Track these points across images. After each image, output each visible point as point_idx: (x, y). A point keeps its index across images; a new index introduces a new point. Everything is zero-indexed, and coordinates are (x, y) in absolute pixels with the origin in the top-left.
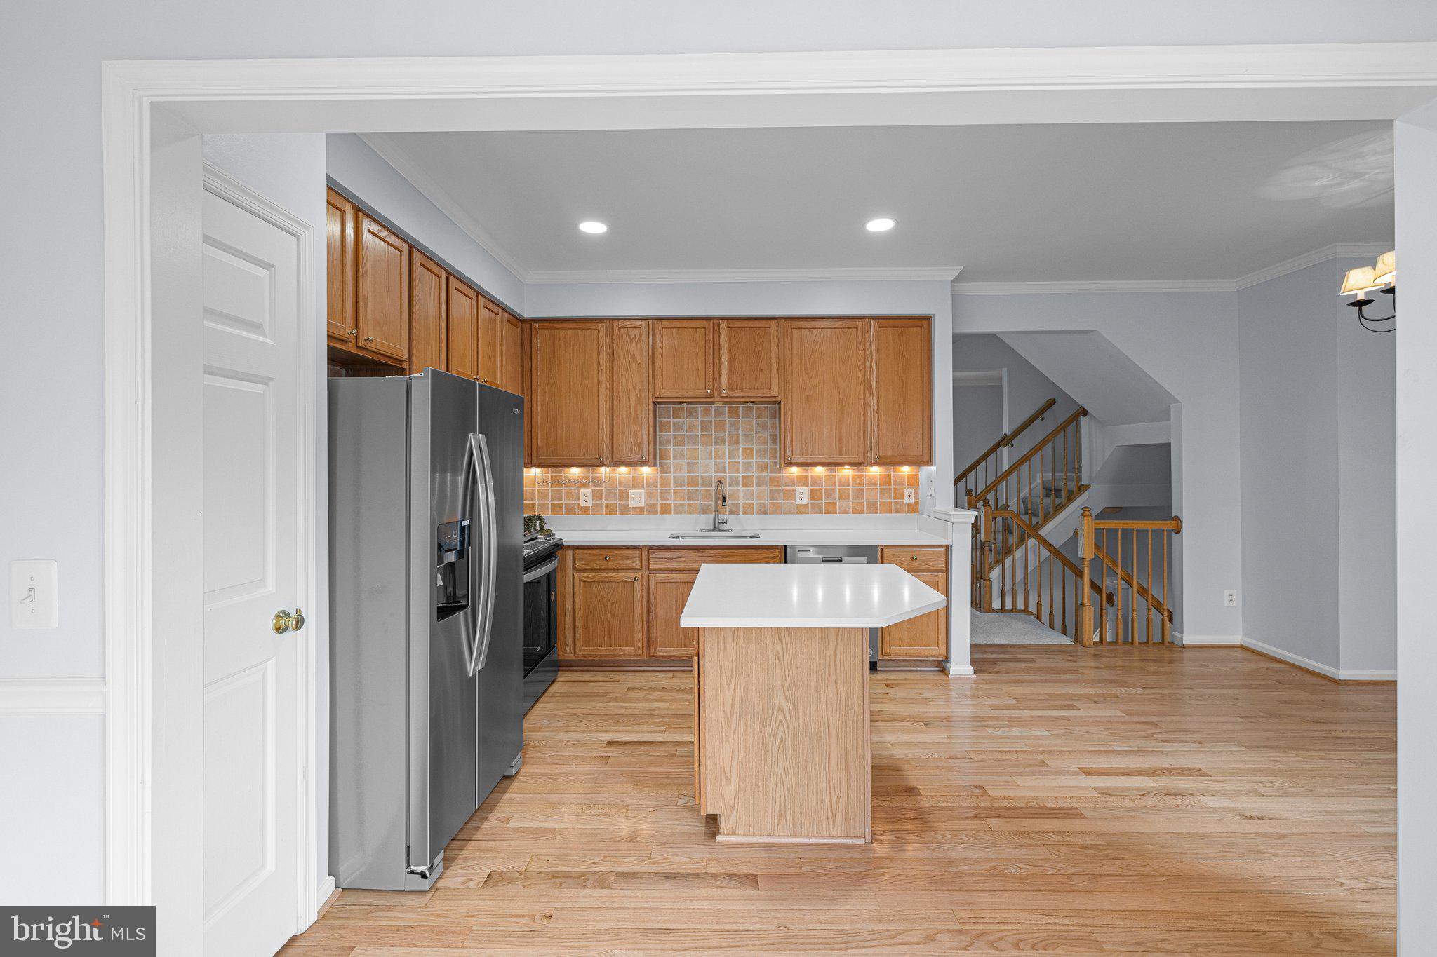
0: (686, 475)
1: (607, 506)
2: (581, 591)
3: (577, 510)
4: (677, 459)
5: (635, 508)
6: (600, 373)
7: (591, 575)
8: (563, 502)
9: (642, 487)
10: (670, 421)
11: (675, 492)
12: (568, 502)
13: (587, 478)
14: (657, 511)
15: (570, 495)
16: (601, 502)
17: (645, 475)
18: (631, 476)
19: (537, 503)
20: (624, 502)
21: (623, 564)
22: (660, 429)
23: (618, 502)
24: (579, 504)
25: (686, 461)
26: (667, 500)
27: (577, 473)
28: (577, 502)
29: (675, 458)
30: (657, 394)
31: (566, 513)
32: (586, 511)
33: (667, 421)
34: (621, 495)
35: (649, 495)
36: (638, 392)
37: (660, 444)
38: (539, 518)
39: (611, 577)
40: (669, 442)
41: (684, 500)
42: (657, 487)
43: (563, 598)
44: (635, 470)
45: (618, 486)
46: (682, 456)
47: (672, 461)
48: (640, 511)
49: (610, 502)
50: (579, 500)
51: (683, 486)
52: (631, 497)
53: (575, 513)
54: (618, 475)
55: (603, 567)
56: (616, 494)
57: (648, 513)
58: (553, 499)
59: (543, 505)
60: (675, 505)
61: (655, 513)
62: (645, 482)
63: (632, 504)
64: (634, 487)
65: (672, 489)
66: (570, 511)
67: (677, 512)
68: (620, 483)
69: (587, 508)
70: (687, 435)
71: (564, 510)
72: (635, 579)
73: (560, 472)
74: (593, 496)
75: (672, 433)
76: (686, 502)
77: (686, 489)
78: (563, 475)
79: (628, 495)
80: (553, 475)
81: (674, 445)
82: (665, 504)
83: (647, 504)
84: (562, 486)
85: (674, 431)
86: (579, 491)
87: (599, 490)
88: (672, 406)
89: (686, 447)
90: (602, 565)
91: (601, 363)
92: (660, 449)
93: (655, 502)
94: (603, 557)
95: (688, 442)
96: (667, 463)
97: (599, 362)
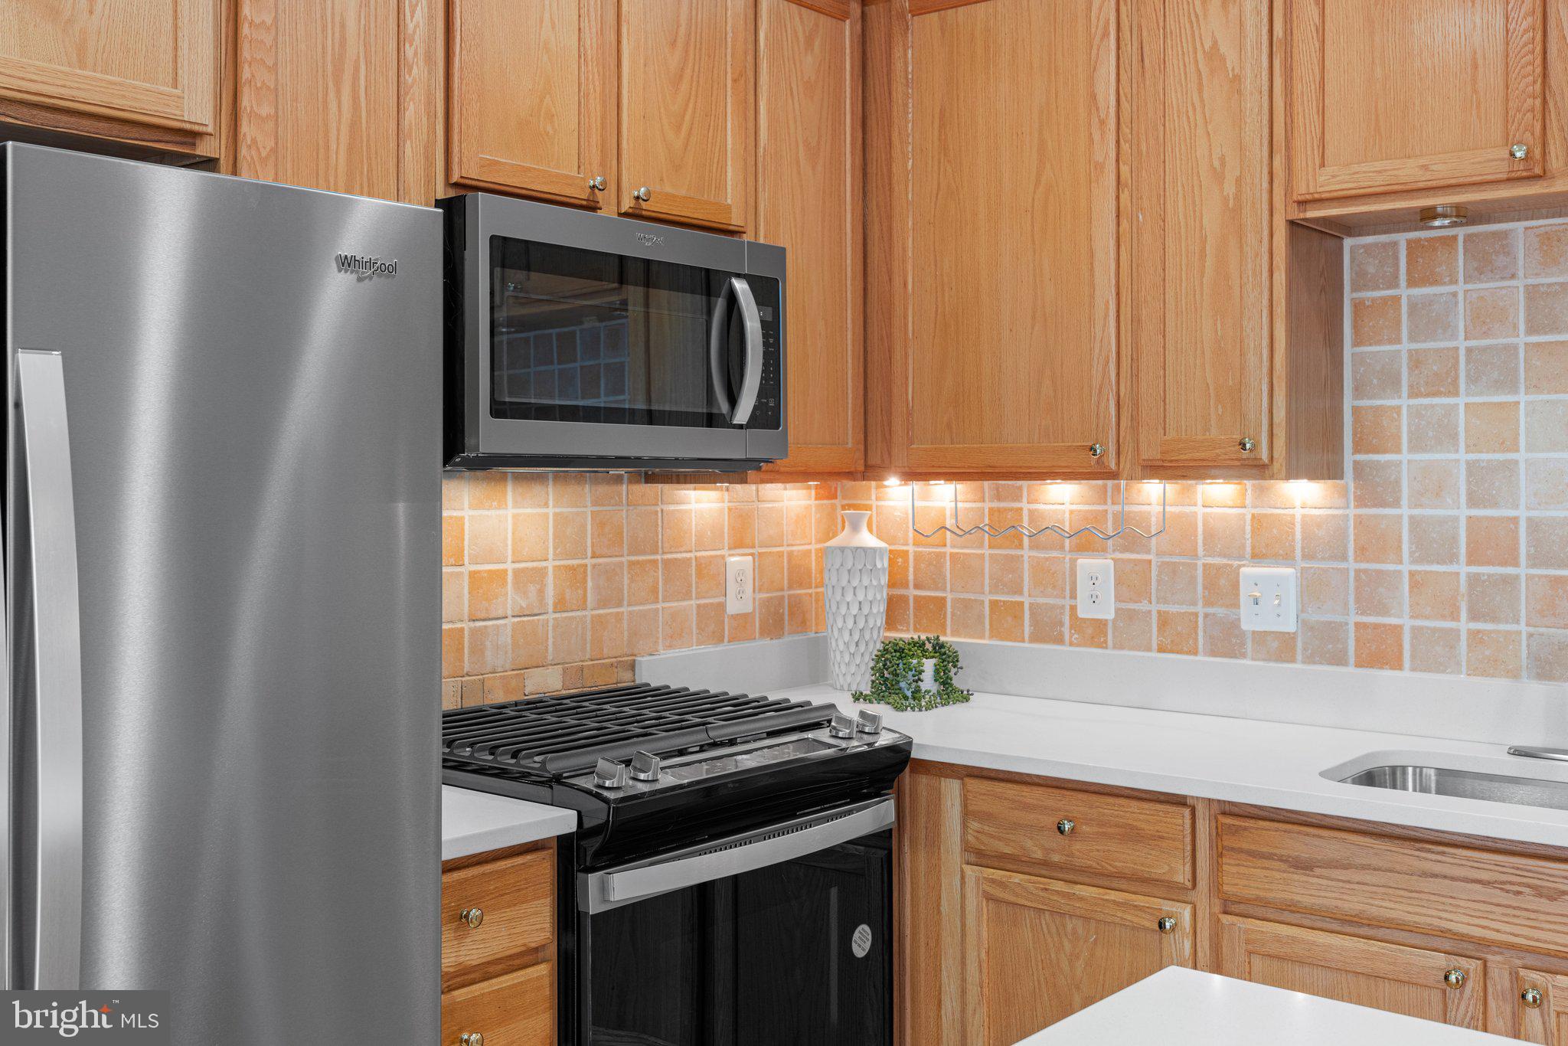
0: (1464, 512)
1: (1164, 620)
2: (985, 934)
3: (1066, 630)
4: (1424, 450)
5: (1260, 637)
6: (1096, 137)
7: (1017, 878)
8: (1026, 600)
9: (1287, 558)
10: (1397, 299)
11: (1417, 583)
12: (1041, 600)
13: (1100, 517)
14: (1345, 651)
15: (1046, 576)
16: (1143, 606)
17: (1299, 513)
18: (1248, 513)
19: (949, 597)
20: (1220, 611)
21: (1128, 858)
22: (1356, 327)
23: (1200, 609)
24: (1073, 608)
25: (1463, 456)
26: (1384, 611)
27: (1067, 500)
28: (1068, 602)
29: (1418, 444)
30: (1301, 190)
31: (1035, 638)
32: (1095, 633)
33: (1385, 300)
34: (1211, 585)
35: (1312, 589)
36: (1230, 189)
37: (1359, 391)
38: (939, 649)
39: (1081, 899)
40: (1391, 382)
41: (1455, 617)
42: (1344, 558)
43: (932, 944)
44: (1261, 492)
45: (1200, 551)
46: (1446, 435)
47: (1405, 456)
48: (1281, 648)
49: (1173, 609)
50: (1073, 596)
51: (1453, 558)
52: (1245, 591)
53: (1059, 640)
54: (1200, 510)
55: (1056, 858)
56: (1193, 580)
57: (1310, 660)
58: (994, 589)
59: (967, 605)
60: (1416, 632)
61: (1339, 660)
62: (1298, 536)
63: (1250, 621)
64: (1258, 557)
65: (1406, 568)
66: (1047, 631)
67: (1423, 664)
68: (1210, 535)
69: (1100, 625)
70: (1469, 350)
71: (1027, 630)
72: (1161, 925)
73: (1018, 498)
74: (1118, 582)
75: (1405, 346)
76: (1464, 625)
77: (1464, 570)
78: (1025, 505)
79: (1236, 586)
80: (996, 505)
81: (1414, 393)
82: (1376, 626)
83: (1304, 624)
84: (1020, 546)
85: (1412, 338)
86: (1073, 562)
87: (1136, 562)
88: (1402, 238)
89: (1461, 401)
90: (1055, 849)
91: (1100, 98)
92: (1356, 410)
93: (1338, 619)
94: (1050, 821)
95: (1473, 380)
96: (1388, 464)
97: (1093, 97)
